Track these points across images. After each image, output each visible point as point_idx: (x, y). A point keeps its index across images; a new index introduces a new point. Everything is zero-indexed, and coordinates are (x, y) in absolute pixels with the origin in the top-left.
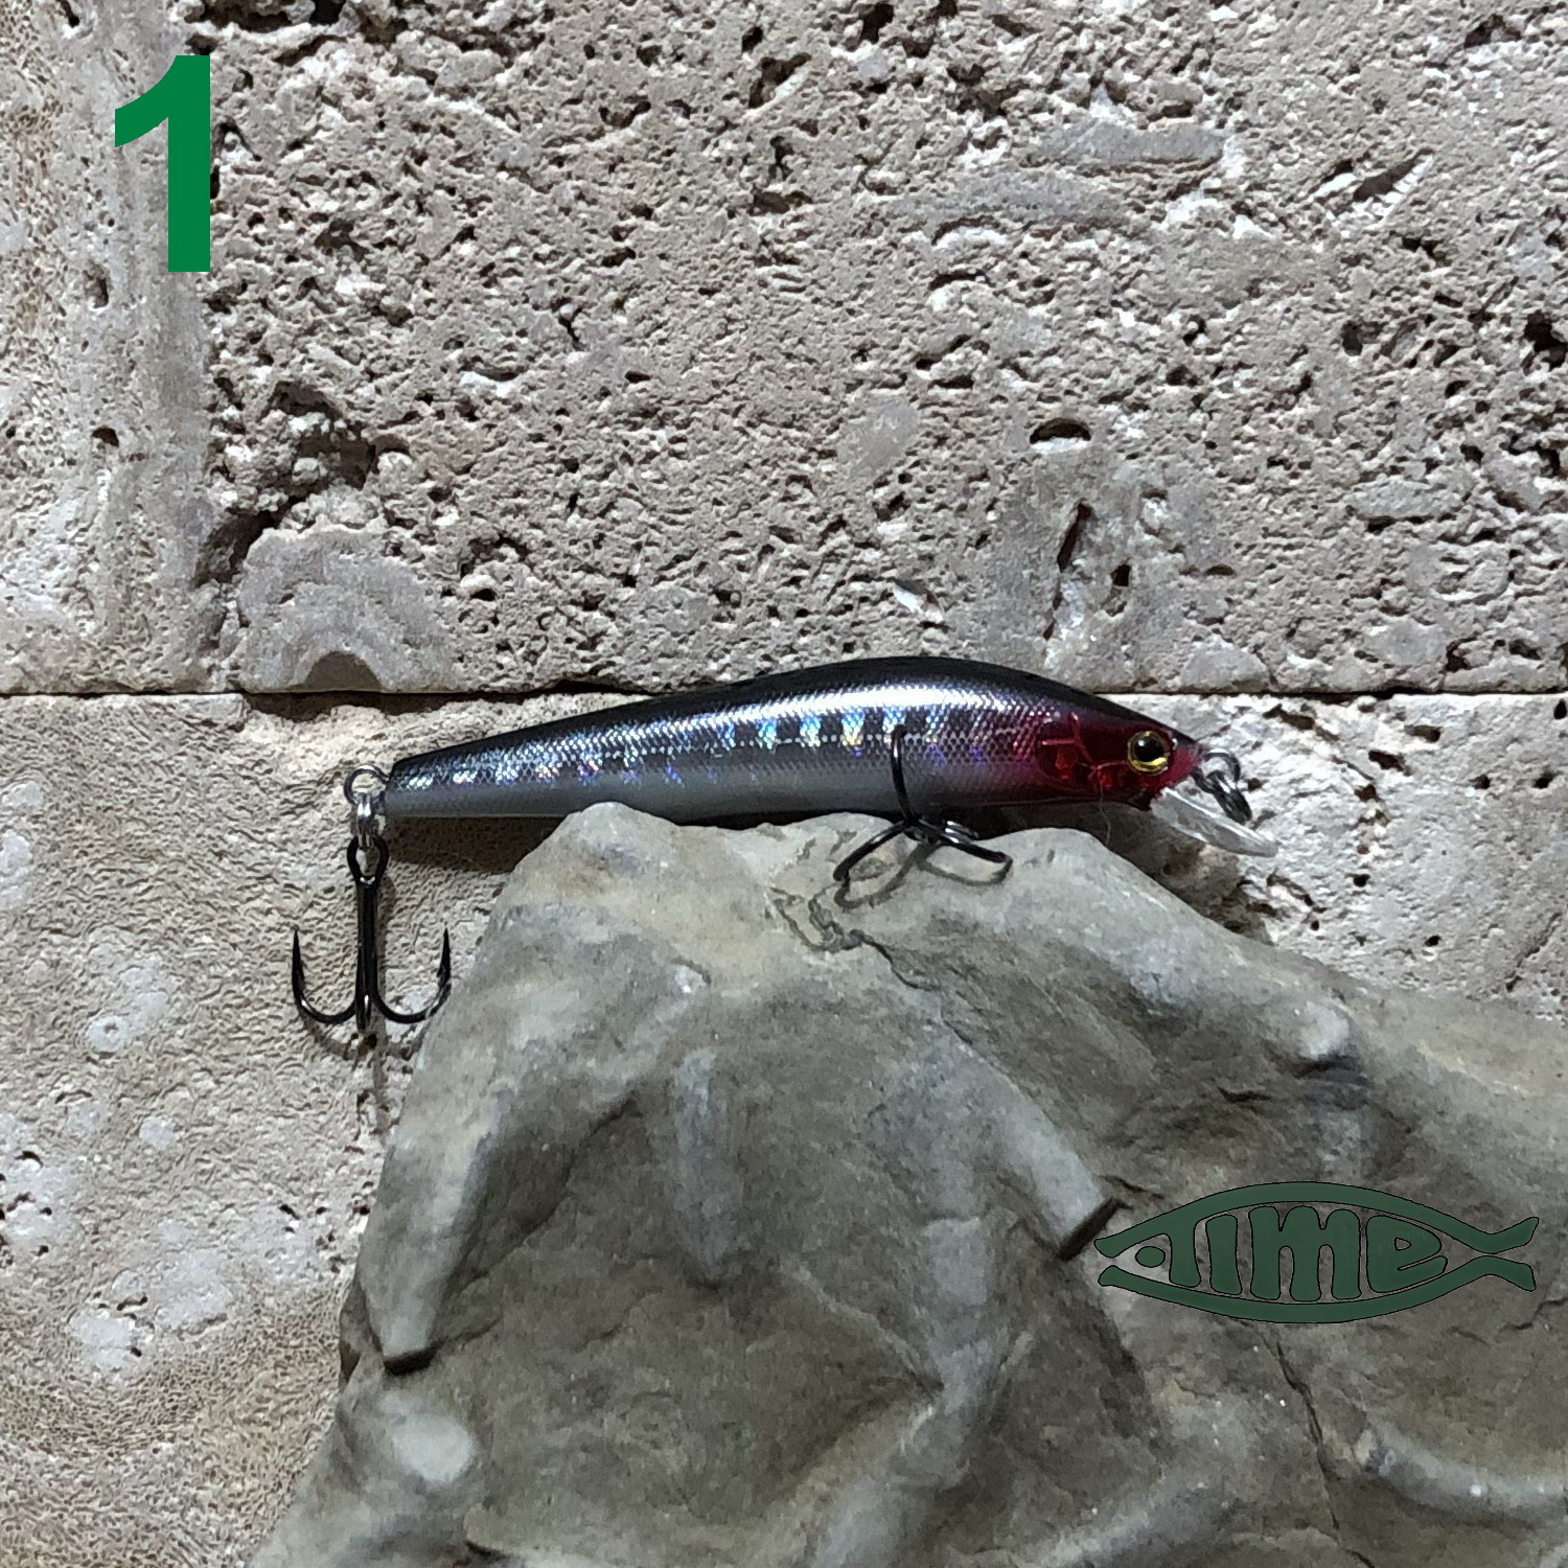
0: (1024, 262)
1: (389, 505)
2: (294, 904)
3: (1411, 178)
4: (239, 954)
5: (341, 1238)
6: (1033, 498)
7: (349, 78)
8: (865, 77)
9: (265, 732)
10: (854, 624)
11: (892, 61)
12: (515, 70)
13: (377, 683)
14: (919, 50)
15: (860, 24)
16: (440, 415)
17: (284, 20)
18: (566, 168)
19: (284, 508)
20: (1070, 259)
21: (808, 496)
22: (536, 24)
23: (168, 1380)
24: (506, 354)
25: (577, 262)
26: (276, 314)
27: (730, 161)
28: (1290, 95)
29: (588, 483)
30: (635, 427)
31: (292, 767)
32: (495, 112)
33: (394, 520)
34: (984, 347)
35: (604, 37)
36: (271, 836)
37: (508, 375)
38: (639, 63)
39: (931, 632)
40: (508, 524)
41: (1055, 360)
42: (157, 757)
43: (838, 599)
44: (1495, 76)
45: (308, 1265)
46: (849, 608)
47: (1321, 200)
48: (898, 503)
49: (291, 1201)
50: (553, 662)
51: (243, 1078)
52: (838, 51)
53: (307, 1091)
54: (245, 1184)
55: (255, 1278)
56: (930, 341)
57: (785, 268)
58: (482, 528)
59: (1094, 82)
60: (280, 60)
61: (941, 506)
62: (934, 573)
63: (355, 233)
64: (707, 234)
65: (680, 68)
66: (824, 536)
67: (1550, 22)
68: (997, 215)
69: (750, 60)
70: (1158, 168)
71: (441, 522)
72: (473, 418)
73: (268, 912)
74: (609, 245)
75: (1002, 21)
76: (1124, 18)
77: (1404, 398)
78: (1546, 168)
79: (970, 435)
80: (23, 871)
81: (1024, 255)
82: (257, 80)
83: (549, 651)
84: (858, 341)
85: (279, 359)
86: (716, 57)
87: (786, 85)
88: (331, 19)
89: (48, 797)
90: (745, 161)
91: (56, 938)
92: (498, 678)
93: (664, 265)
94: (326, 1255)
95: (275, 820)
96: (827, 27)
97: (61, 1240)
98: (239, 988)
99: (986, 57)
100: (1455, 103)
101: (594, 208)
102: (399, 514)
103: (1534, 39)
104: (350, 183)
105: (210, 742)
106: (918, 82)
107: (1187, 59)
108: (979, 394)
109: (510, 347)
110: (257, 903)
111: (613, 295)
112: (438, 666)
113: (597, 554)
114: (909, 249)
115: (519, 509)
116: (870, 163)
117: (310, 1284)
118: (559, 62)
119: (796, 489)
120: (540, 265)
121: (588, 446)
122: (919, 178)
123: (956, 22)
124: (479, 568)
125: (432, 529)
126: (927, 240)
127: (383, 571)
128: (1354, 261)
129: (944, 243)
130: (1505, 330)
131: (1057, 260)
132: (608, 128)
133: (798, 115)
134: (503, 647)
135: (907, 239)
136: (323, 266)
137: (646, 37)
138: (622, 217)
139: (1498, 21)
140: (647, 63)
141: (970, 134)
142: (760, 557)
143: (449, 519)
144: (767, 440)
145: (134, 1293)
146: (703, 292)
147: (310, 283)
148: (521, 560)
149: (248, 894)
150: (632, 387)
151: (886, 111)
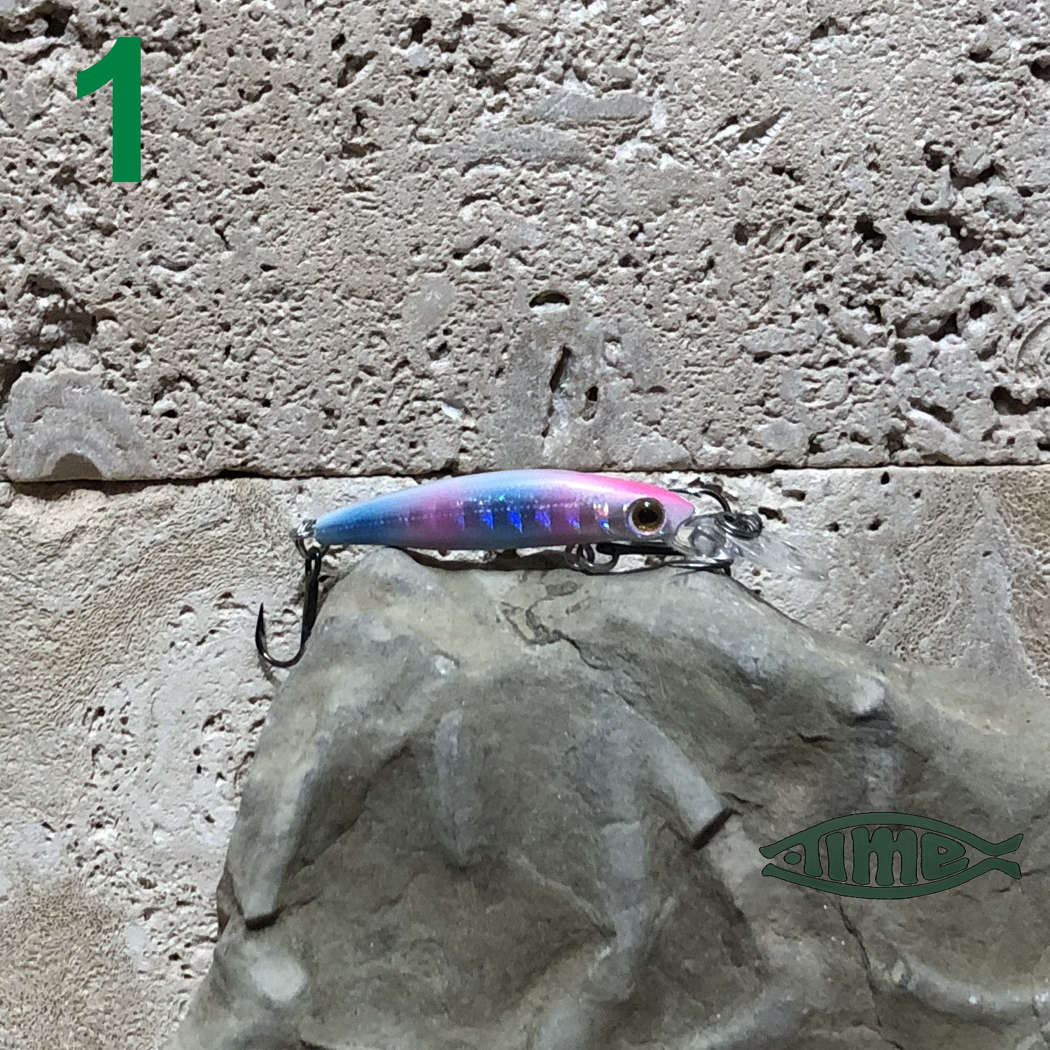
0: (522, 187)
1: (105, 355)
2: (47, 622)
3: (777, 127)
4: (11, 657)
5: (83, 844)
6: (533, 345)
7: (71, 72)
8: (413, 66)
9: (25, 508)
10: (417, 429)
11: (431, 55)
12: (181, 65)
13: (99, 473)
14: (449, 48)
15: (410, 31)
16: (137, 294)
17: (27, 34)
18: (217, 129)
19: (35, 359)
20: (553, 185)
21: (384, 345)
22: (194, 35)
24: (180, 253)
25: (226, 192)
26: (26, 229)
27: (326, 123)
28: (695, 73)
29: (237, 339)
30: (268, 300)
31: (44, 531)
32: (169, 93)
33: (108, 366)
34: (497, 244)
35: (240, 42)
36: (31, 577)
37: (182, 268)
38: (264, 59)
39: (467, 434)
40: (186, 367)
41: (545, 252)
43: (405, 412)
44: (831, 58)
45: (62, 863)
46: (412, 418)
47: (717, 143)
48: (444, 348)
49: (49, 820)
50: (216, 459)
51: (16, 739)
52: (396, 49)
53: (58, 747)
54: (19, 809)
55: (26, 871)
56: (462, 241)
57: (364, 194)
58: (167, 369)
59: (566, 67)
60: (24, 61)
61: (472, 350)
62: (469, 394)
63: (77, 175)
64: (312, 173)
65: (291, 62)
66: (395, 371)
67: (866, 21)
68: (503, 156)
69: (337, 56)
70: (610, 124)
71: (138, 366)
72: (159, 297)
73: (30, 628)
74: (248, 181)
75: (503, 27)
76: (584, 24)
77: (776, 273)
78: (866, 119)
79: (489, 303)
81: (522, 182)
82: (9, 74)
83: (214, 450)
84: (414, 241)
85: (29, 259)
86: (314, 54)
87: (362, 72)
88: (59, 33)
90: (336, 122)
92: (180, 469)
93: (284, 192)
94: (73, 856)
95: (33, 566)
96: (387, 34)
98: (12, 679)
99: (494, 52)
100: (805, 77)
101: (237, 156)
102: (111, 361)
103: (856, 33)
104: (73, 141)
106: (449, 69)
107: (627, 51)
108: (495, 275)
109: (183, 249)
110: (22, 622)
111: (250, 213)
112: (139, 462)
113: (245, 386)
114: (446, 180)
115: (192, 356)
116: (419, 123)
117: (63, 874)
118: (210, 59)
119: (375, 340)
120: (201, 194)
121: (237, 313)
122: (451, 133)
123: (474, 29)
124: (167, 396)
125: (133, 371)
126: (458, 174)
127: (101, 399)
128: (740, 183)
129: (468, 176)
130: (842, 226)
131: (544, 186)
132: (245, 102)
133: (371, 92)
134: (183, 448)
135: (444, 173)
136: (57, 197)
137: (268, 42)
138: (255, 162)
139: (832, 21)
140: (269, 59)
141: (485, 103)
142: (353, 386)
143: (145, 363)
144: (356, 308)
146: (310, 210)
147: (48, 209)
148: (195, 390)
149: (16, 616)
150: (265, 274)
151: (428, 88)
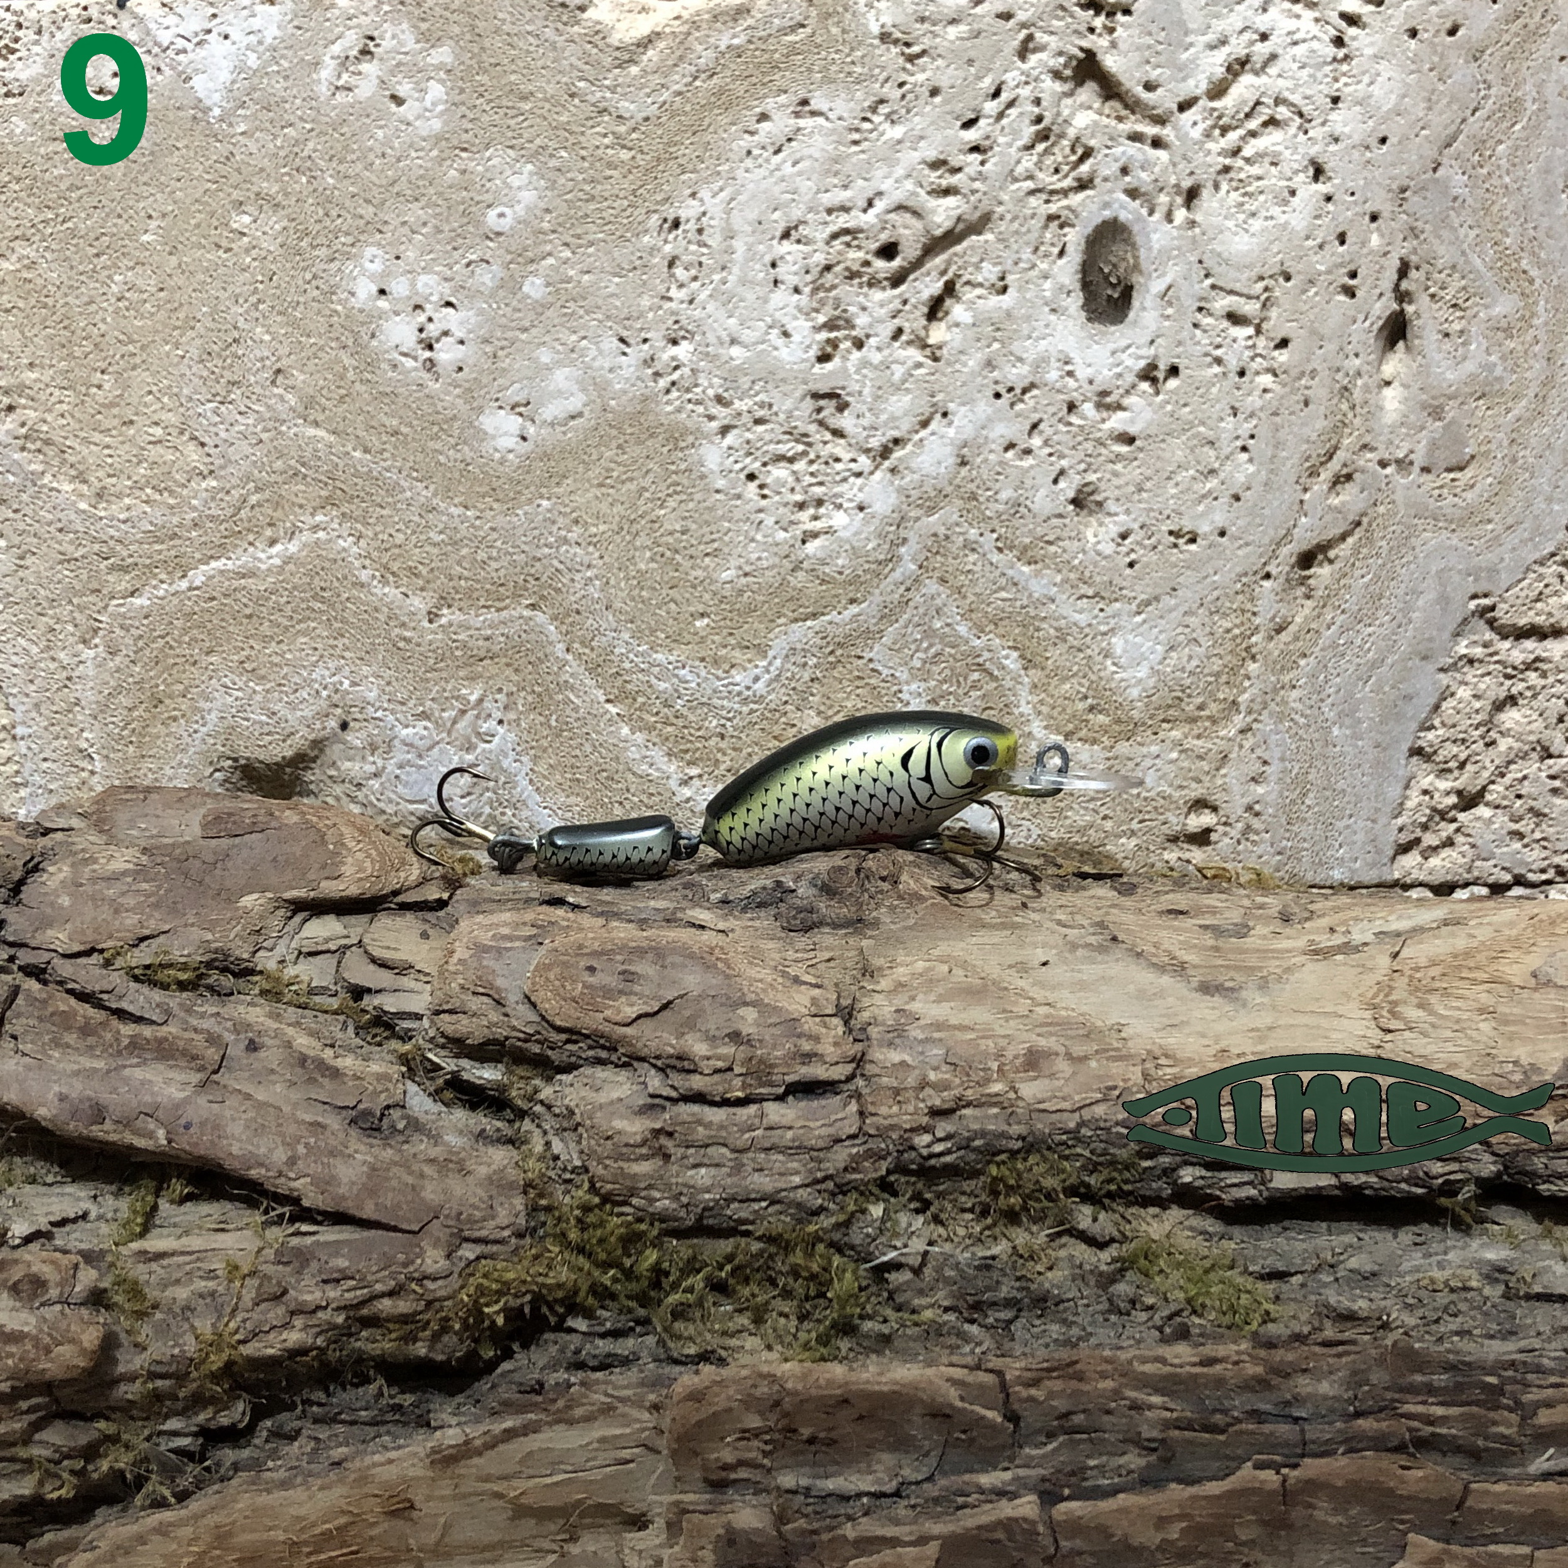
23: (546, 456)
42: (529, 28)
80: (441, 108)
89: (457, 56)
91: (464, 155)
97: (471, 362)
105: (565, 18)
145: (520, 398)
